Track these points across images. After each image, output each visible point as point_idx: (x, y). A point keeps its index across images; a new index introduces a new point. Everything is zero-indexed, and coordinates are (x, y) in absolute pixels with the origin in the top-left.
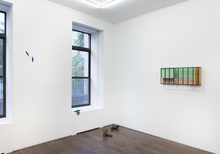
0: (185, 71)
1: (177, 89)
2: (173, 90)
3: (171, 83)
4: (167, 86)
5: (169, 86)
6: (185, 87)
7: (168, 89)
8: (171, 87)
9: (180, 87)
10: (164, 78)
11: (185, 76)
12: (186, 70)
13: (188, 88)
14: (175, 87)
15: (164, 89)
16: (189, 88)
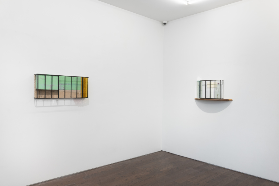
0: (67, 81)
1: (57, 105)
2: (51, 106)
3: (47, 96)
4: (40, 102)
5: (45, 101)
6: (68, 102)
7: (44, 106)
8: (47, 102)
9: (61, 102)
10: (44, 89)
11: (68, 87)
12: (68, 79)
13: (71, 102)
14: (54, 102)
15: (36, 106)
16: (73, 102)
